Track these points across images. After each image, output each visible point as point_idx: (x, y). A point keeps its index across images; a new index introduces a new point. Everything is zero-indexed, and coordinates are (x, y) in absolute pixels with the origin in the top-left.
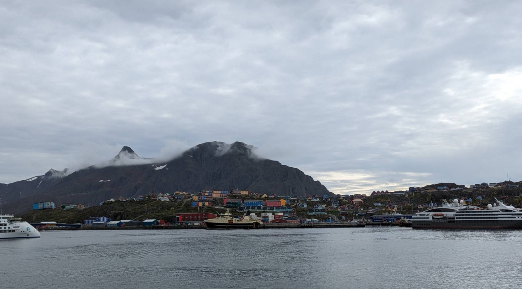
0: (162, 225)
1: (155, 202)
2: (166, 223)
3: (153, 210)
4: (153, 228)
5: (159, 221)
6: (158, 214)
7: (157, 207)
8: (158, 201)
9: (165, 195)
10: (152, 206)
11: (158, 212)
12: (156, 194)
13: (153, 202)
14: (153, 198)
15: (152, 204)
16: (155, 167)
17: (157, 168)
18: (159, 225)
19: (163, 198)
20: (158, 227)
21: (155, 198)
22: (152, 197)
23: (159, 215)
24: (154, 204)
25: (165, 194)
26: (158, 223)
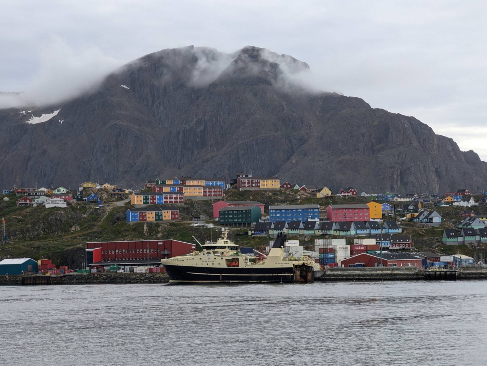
0: (48, 274)
1: (28, 210)
2: (58, 268)
3: (22, 232)
4: (24, 282)
5: (39, 262)
6: (37, 243)
7: (34, 224)
8: (36, 209)
9: (56, 192)
10: (20, 221)
11: (38, 237)
12: (31, 189)
13: (23, 212)
14: (22, 202)
15: (20, 217)
16: (28, 116)
17: (35, 121)
18: (40, 274)
19: (50, 199)
20: (35, 278)
21: (28, 202)
22: (21, 197)
23: (39, 247)
24: (24, 216)
25: (54, 189)
26: (36, 268)
